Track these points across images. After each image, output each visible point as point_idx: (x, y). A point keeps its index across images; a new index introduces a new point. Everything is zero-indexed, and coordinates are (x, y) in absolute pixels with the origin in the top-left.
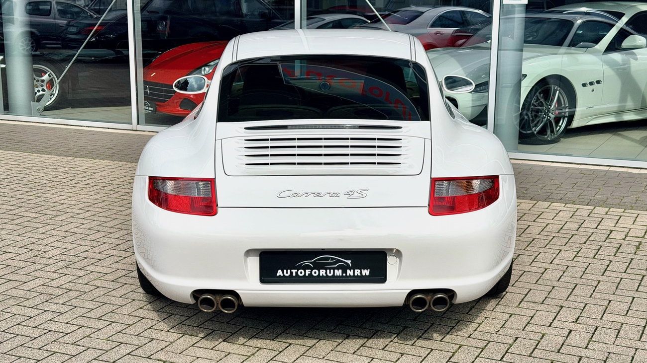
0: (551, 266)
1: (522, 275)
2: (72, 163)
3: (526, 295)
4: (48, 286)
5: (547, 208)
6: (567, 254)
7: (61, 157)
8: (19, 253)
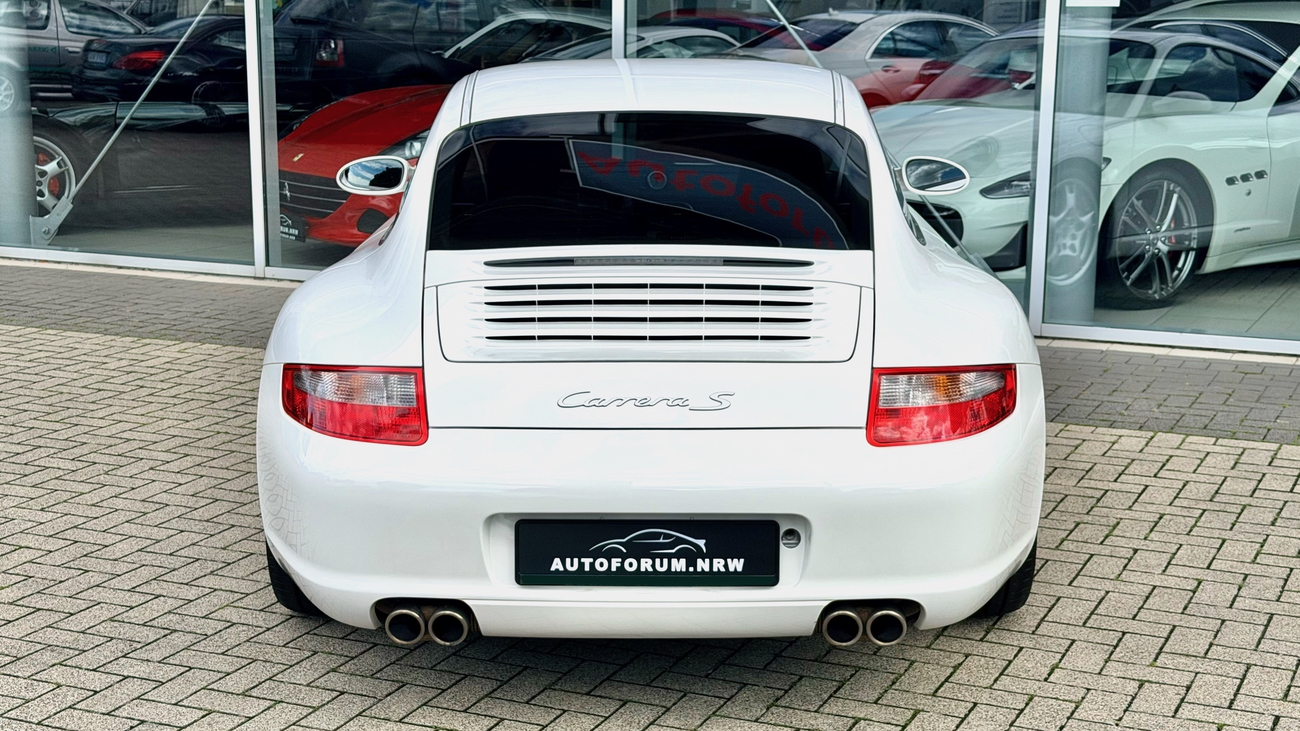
0: (1208, 575)
1: (1150, 594)
2: (133, 351)
3: (1167, 639)
4: (123, 622)
5: (1178, 448)
6: (1239, 549)
7: (109, 338)
8: (49, 548)
